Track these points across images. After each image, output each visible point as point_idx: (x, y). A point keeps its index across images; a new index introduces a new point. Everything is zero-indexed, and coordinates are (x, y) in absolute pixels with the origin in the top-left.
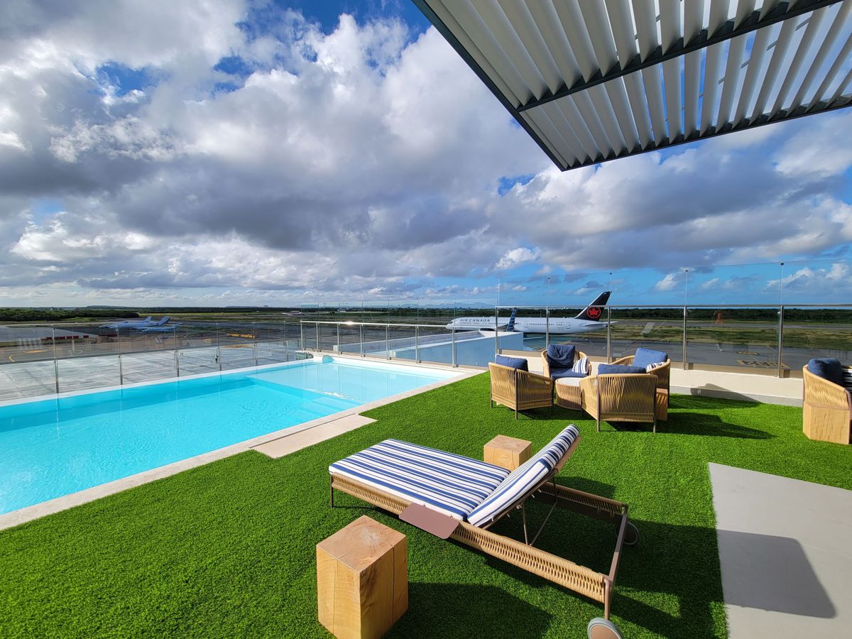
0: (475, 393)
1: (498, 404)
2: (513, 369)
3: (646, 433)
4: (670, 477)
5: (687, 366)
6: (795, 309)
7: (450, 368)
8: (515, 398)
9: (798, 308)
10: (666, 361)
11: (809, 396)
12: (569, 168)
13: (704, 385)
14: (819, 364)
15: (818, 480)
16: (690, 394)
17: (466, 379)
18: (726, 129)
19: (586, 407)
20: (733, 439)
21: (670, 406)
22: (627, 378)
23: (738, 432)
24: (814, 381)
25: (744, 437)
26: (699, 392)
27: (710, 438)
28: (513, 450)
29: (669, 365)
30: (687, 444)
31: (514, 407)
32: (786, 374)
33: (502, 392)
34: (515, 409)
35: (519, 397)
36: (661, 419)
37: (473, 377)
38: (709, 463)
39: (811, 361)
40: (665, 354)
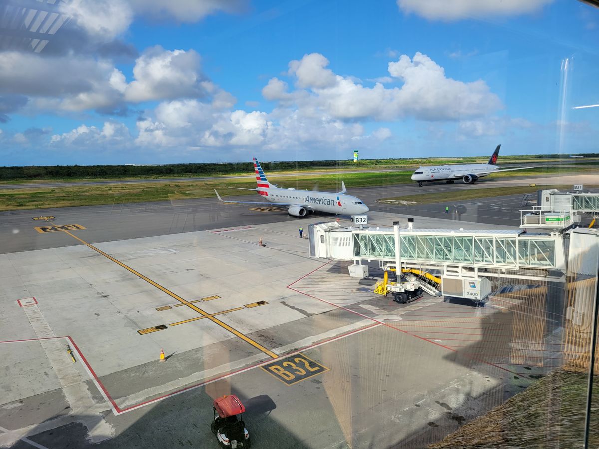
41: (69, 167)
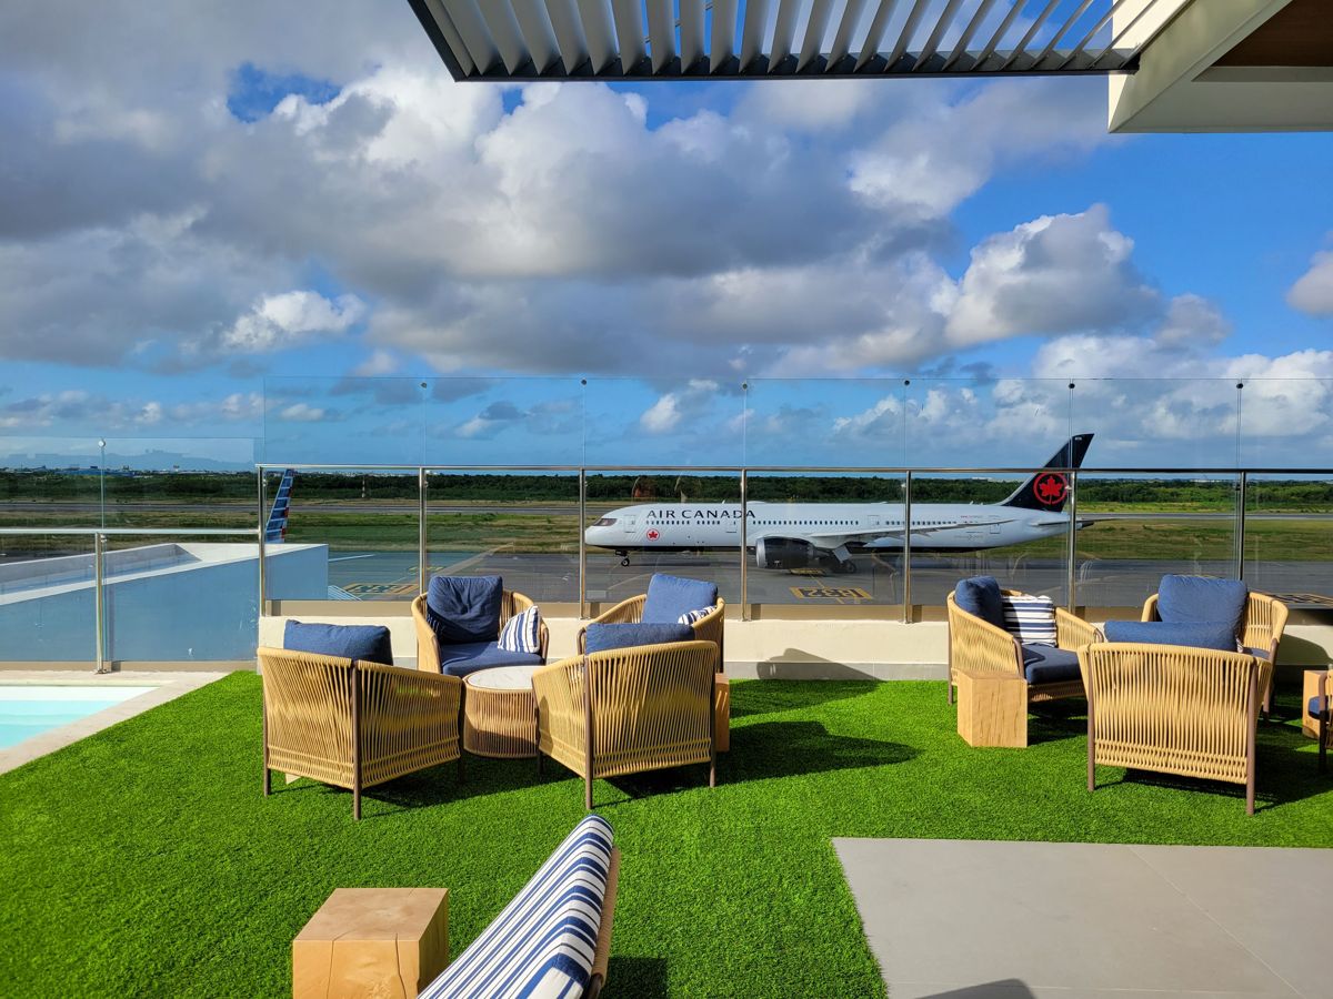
0: (199, 753)
1: (290, 779)
2: (347, 662)
3: (694, 791)
4: (772, 895)
5: (749, 613)
6: (875, 478)
7: (89, 676)
8: (353, 753)
9: (879, 475)
10: (714, 603)
11: (958, 657)
12: (475, 75)
13: (781, 654)
14: (972, 589)
15: (1011, 834)
16: (758, 678)
17: (157, 709)
18: (787, 68)
19: (551, 748)
20: (858, 771)
21: (735, 713)
22: (655, 657)
23: (862, 753)
24: (967, 623)
25: (875, 762)
26: (773, 670)
27: (820, 778)
28: (395, 930)
29: (721, 614)
30: (781, 802)
31: (347, 779)
32: (916, 615)
33: (306, 738)
34: (351, 786)
35: (366, 746)
36: (721, 750)
37: (182, 700)
38: (834, 840)
39: (960, 584)
40: (711, 588)
41: (862, 481)
